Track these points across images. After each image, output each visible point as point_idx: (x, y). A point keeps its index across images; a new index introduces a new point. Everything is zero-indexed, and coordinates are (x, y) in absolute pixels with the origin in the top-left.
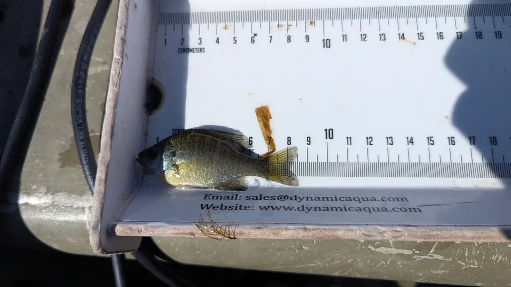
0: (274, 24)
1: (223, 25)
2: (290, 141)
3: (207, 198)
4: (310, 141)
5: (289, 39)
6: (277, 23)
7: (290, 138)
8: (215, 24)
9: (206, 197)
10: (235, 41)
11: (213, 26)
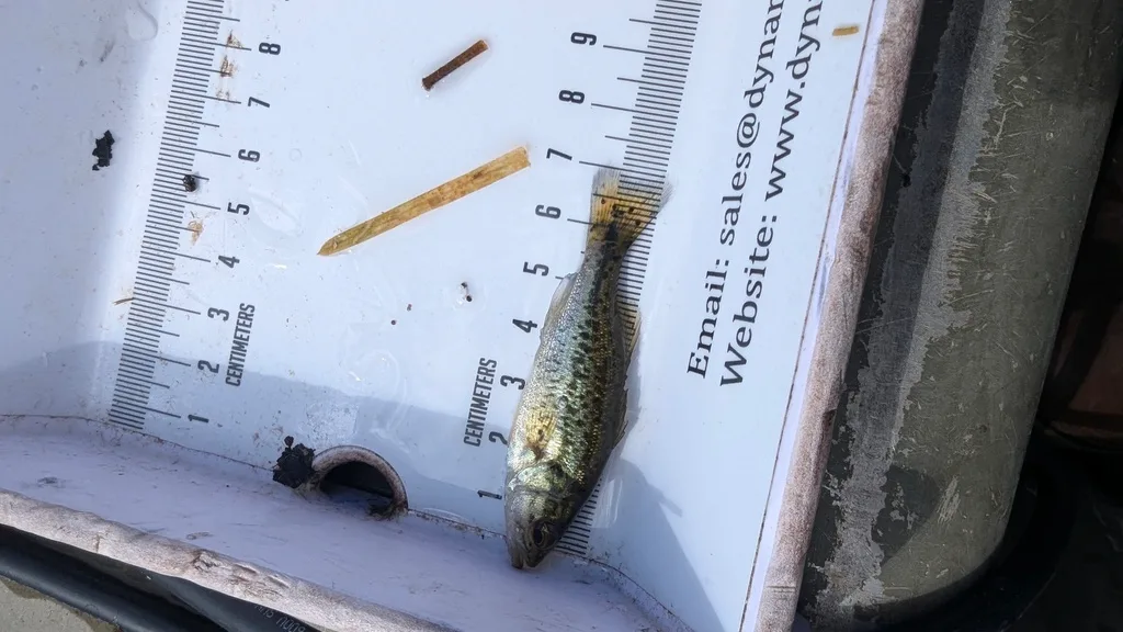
0: (215, 83)
1: (185, 237)
2: (572, 94)
3: (701, 366)
4: (586, 36)
5: (269, 49)
6: (215, 77)
7: (563, 92)
8: (178, 261)
9: (696, 370)
10: (242, 210)
11: (182, 268)
